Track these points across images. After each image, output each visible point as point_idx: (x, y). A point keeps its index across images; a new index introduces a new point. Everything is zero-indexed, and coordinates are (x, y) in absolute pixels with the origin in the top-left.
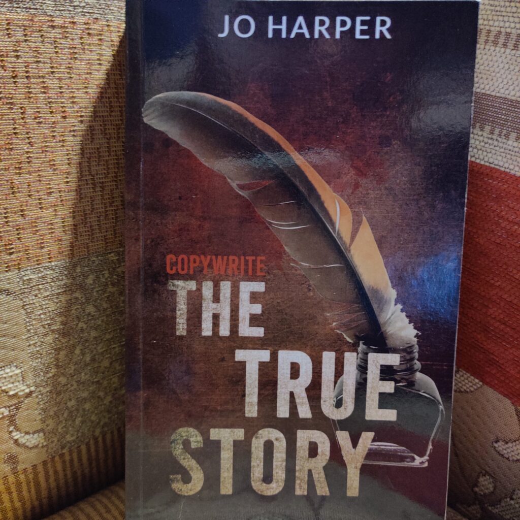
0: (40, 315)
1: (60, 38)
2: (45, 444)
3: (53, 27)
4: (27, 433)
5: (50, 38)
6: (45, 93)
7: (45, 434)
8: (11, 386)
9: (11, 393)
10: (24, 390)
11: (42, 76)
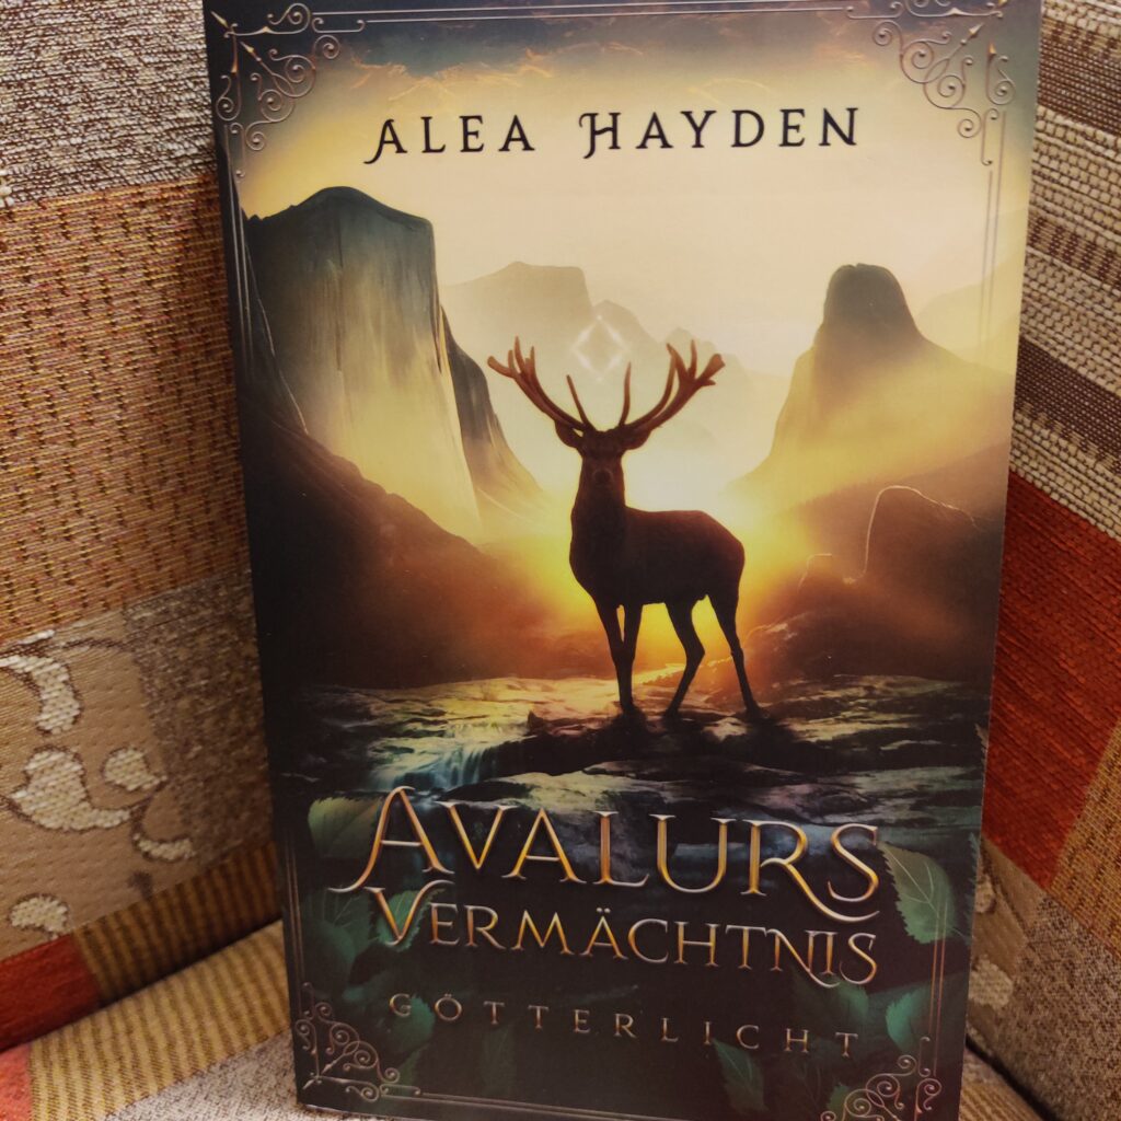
0: (165, 670)
1: (157, 221)
2: (194, 854)
3: (143, 205)
4: (162, 841)
5: (140, 224)
6: (140, 319)
7: (192, 840)
8: (128, 777)
9: (131, 787)
10: (151, 782)
11: (133, 292)
